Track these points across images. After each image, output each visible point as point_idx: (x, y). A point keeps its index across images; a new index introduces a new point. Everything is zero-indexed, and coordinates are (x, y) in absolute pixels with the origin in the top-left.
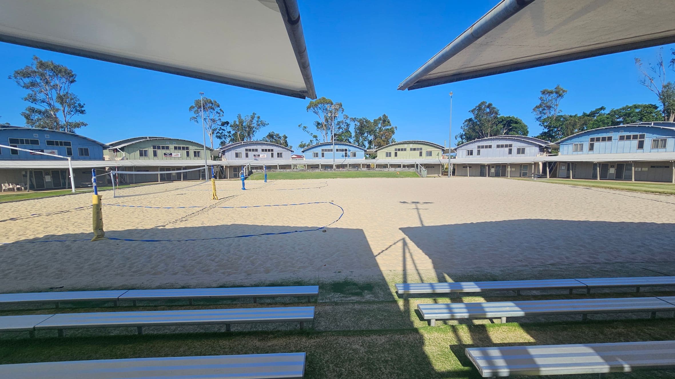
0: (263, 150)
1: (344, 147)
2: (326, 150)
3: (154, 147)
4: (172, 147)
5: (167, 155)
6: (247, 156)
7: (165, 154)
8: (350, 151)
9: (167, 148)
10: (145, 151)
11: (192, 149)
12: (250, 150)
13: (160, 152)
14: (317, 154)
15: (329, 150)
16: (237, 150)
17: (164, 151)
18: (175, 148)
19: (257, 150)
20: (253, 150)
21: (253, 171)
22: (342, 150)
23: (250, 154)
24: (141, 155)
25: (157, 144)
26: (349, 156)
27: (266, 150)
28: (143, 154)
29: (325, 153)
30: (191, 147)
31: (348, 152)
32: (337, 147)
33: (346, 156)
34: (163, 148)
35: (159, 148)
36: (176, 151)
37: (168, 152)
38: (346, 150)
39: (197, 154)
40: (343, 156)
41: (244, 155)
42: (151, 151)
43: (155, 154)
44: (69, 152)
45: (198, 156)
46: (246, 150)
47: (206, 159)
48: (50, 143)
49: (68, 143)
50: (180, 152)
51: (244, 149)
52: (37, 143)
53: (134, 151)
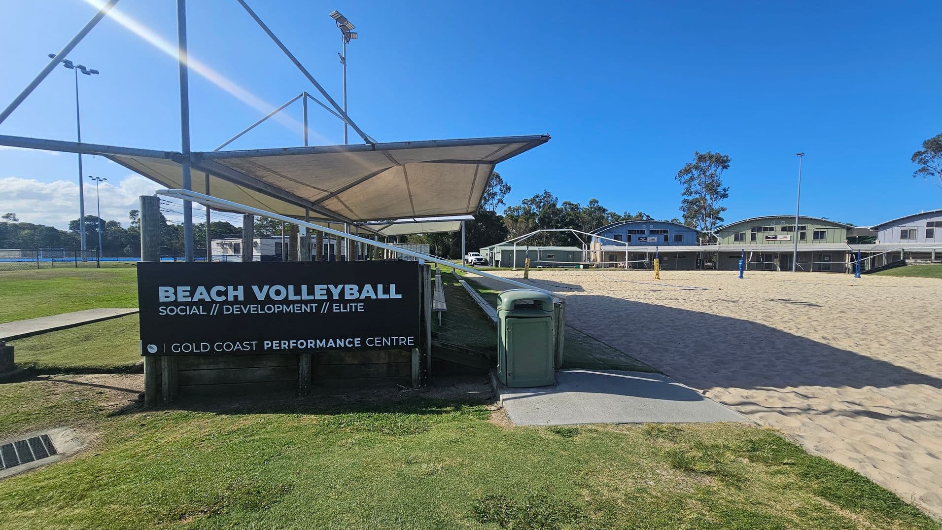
3: (753, 230)
4: (778, 227)
5: (769, 238)
6: (932, 234)
7: (767, 237)
9: (772, 229)
10: (742, 235)
11: (811, 229)
13: (760, 235)
17: (767, 234)
18: (784, 229)
21: (907, 261)
24: (736, 239)
25: (757, 226)
28: (739, 238)
30: (809, 226)
34: (766, 230)
35: (760, 230)
36: (784, 232)
37: (772, 234)
39: (818, 236)
41: (923, 234)
42: (748, 234)
43: (754, 238)
44: (666, 239)
45: (822, 238)
46: (929, 224)
47: (836, 243)
48: (652, 232)
49: (666, 231)
50: (791, 233)
51: (923, 222)
52: (643, 232)
53: (729, 235)
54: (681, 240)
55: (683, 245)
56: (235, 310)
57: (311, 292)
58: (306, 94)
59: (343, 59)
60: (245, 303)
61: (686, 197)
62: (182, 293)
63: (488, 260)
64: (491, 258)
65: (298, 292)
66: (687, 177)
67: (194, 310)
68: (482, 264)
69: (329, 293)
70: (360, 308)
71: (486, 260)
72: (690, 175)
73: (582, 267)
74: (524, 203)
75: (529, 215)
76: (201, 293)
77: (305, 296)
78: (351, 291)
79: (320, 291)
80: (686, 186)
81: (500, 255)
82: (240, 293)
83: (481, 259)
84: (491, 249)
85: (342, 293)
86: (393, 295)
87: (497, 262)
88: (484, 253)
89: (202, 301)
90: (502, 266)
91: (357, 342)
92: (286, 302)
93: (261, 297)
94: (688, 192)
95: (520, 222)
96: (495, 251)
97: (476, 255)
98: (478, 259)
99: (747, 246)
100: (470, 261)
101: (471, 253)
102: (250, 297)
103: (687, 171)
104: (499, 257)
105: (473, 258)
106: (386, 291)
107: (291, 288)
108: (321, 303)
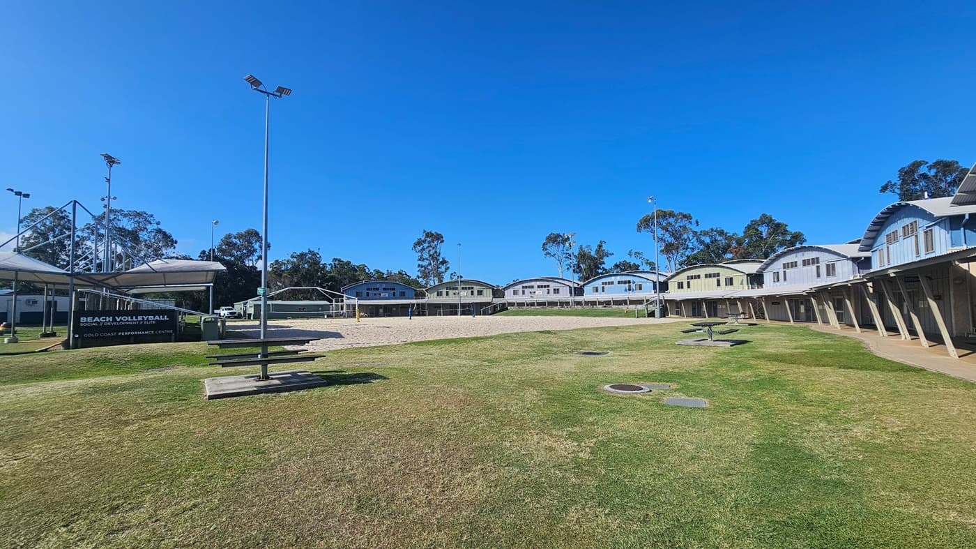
0: (539, 287)
1: (627, 278)
2: (606, 283)
3: (447, 289)
4: (460, 287)
5: (456, 294)
6: (524, 293)
7: (454, 294)
8: (634, 282)
9: (456, 289)
10: (441, 292)
11: (476, 288)
12: (526, 287)
13: (451, 292)
14: (597, 288)
15: (609, 283)
16: (516, 287)
17: (454, 291)
18: (463, 288)
19: (533, 287)
20: (530, 287)
22: (625, 282)
23: (527, 291)
24: (438, 295)
25: (449, 286)
26: (633, 290)
27: (542, 287)
28: (440, 294)
29: (605, 286)
30: (475, 287)
31: (631, 284)
32: (619, 278)
33: (629, 290)
34: (454, 289)
35: (450, 289)
36: (463, 291)
37: (457, 292)
38: (629, 282)
39: (480, 293)
40: (626, 290)
41: (521, 292)
42: (444, 291)
43: (447, 294)
44: (394, 295)
45: (481, 294)
46: (523, 287)
47: (487, 297)
48: (385, 289)
49: (394, 289)
50: (466, 291)
51: (520, 286)
52: (378, 289)
53: (434, 292)
54: (404, 295)
55: (405, 299)
56: (109, 324)
57: (137, 318)
58: (75, 202)
59: (109, 180)
60: (112, 322)
61: (421, 263)
62: (90, 319)
63: (242, 313)
64: (245, 312)
65: (132, 318)
66: (419, 248)
67: (94, 324)
68: (235, 317)
69: (143, 318)
70: (154, 322)
71: (240, 314)
72: (421, 246)
73: (326, 316)
74: (292, 257)
75: (296, 269)
76: (97, 319)
77: (134, 319)
78: (151, 318)
79: (140, 318)
80: (420, 254)
81: (253, 309)
82: (111, 319)
83: (235, 313)
84: (245, 304)
85: (148, 318)
86: (166, 318)
87: (250, 315)
88: (238, 307)
89: (97, 322)
90: (254, 318)
91: (152, 332)
92: (128, 321)
93: (118, 320)
94: (421, 259)
95: (284, 278)
96: (248, 305)
97: (229, 309)
98: (231, 313)
99: (444, 299)
100: (222, 315)
101: (224, 308)
102: (114, 320)
103: (419, 243)
104: (251, 311)
105: (226, 312)
106: (164, 317)
107: (130, 317)
108: (140, 321)
